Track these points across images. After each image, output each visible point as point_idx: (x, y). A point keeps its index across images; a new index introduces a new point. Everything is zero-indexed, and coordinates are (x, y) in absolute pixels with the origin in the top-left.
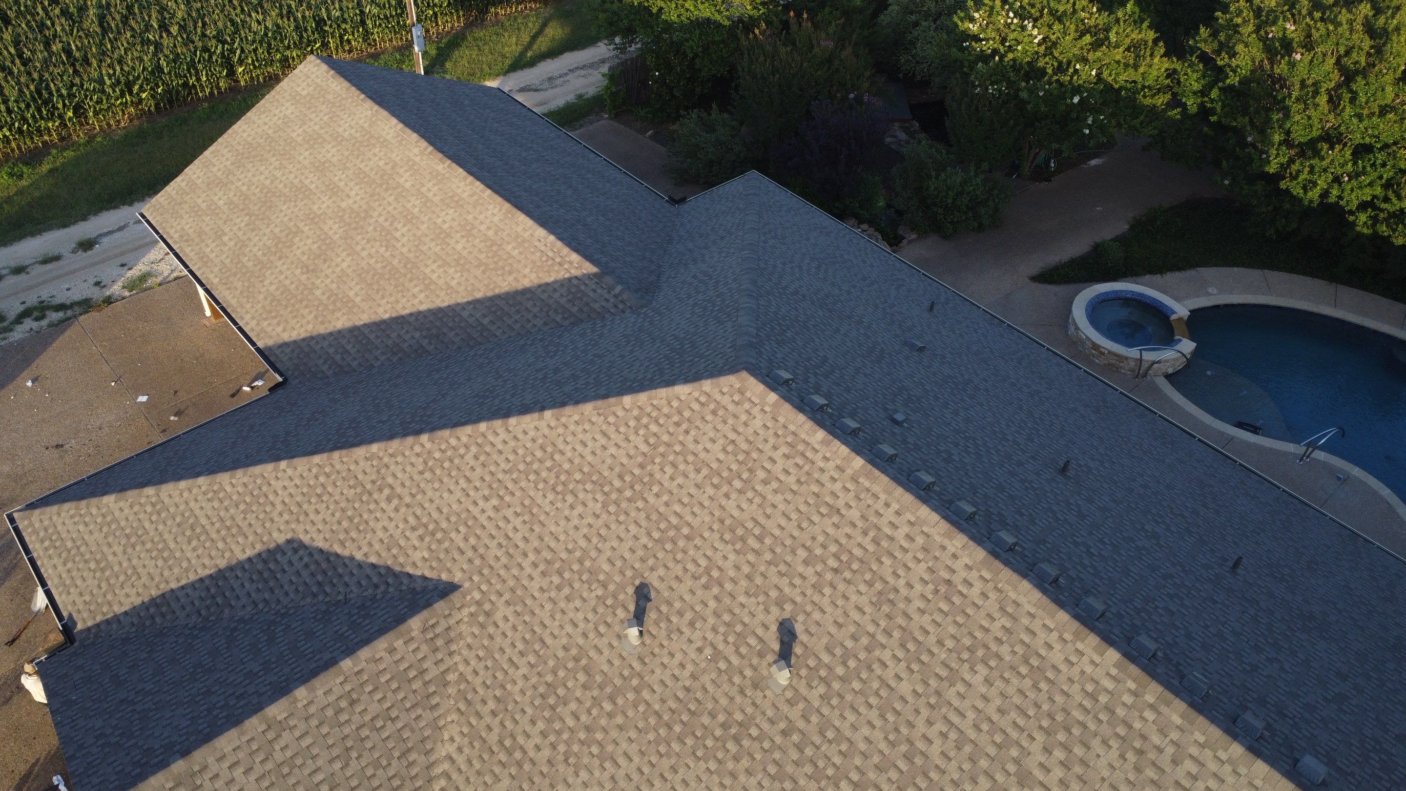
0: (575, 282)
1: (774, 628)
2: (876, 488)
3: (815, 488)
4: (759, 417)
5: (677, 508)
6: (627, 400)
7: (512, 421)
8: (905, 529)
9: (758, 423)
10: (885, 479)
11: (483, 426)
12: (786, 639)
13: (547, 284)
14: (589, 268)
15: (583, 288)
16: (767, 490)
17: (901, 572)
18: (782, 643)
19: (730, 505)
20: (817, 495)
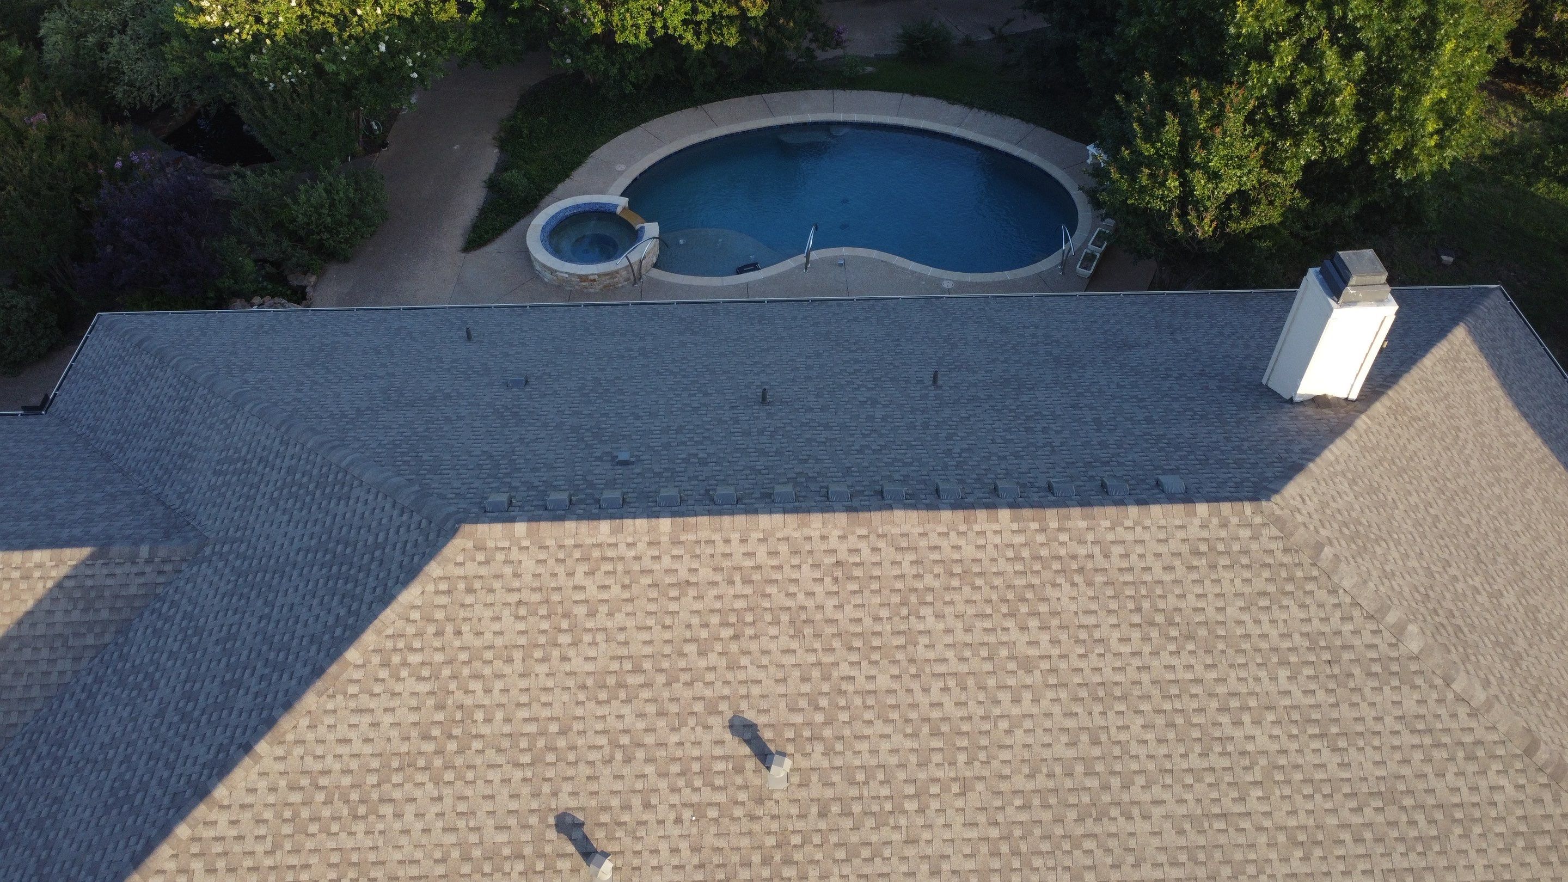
0: (70, 584)
1: (728, 736)
2: (704, 535)
3: (646, 580)
4: (523, 557)
5: (523, 713)
6: (352, 655)
7: (220, 792)
8: (762, 551)
9: (529, 565)
10: (703, 520)
11: (182, 831)
12: (748, 736)
13: (30, 613)
14: (74, 556)
15: (89, 582)
16: (601, 620)
17: (793, 589)
18: (747, 742)
19: (577, 664)
20: (655, 585)
